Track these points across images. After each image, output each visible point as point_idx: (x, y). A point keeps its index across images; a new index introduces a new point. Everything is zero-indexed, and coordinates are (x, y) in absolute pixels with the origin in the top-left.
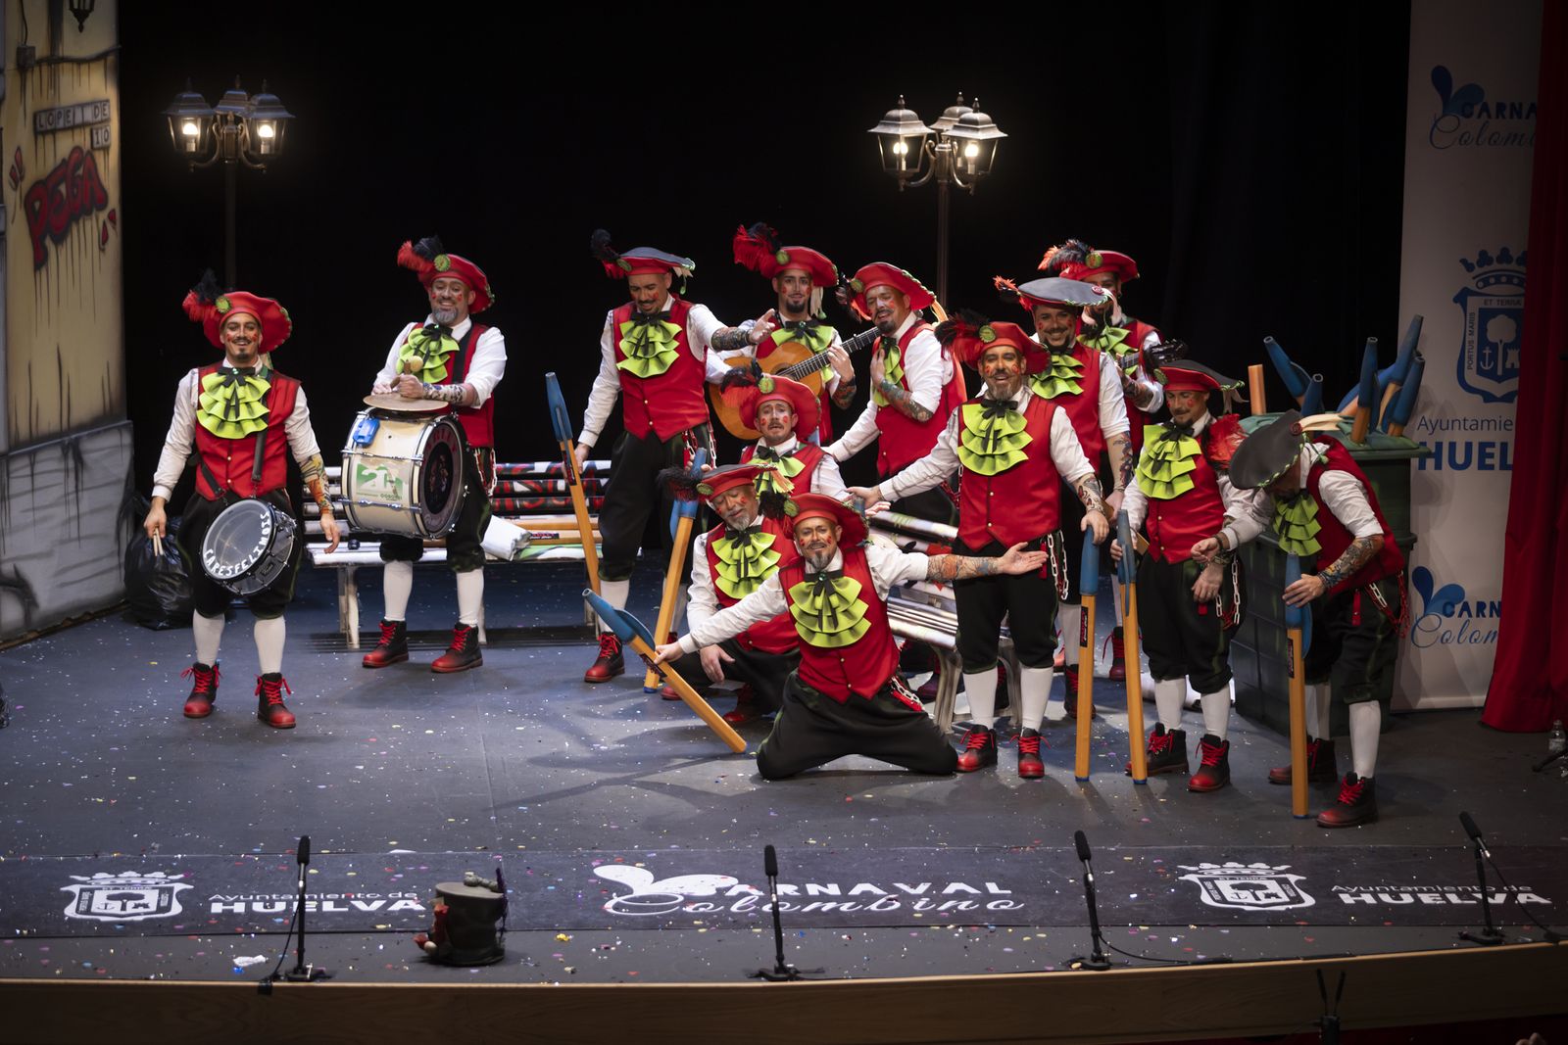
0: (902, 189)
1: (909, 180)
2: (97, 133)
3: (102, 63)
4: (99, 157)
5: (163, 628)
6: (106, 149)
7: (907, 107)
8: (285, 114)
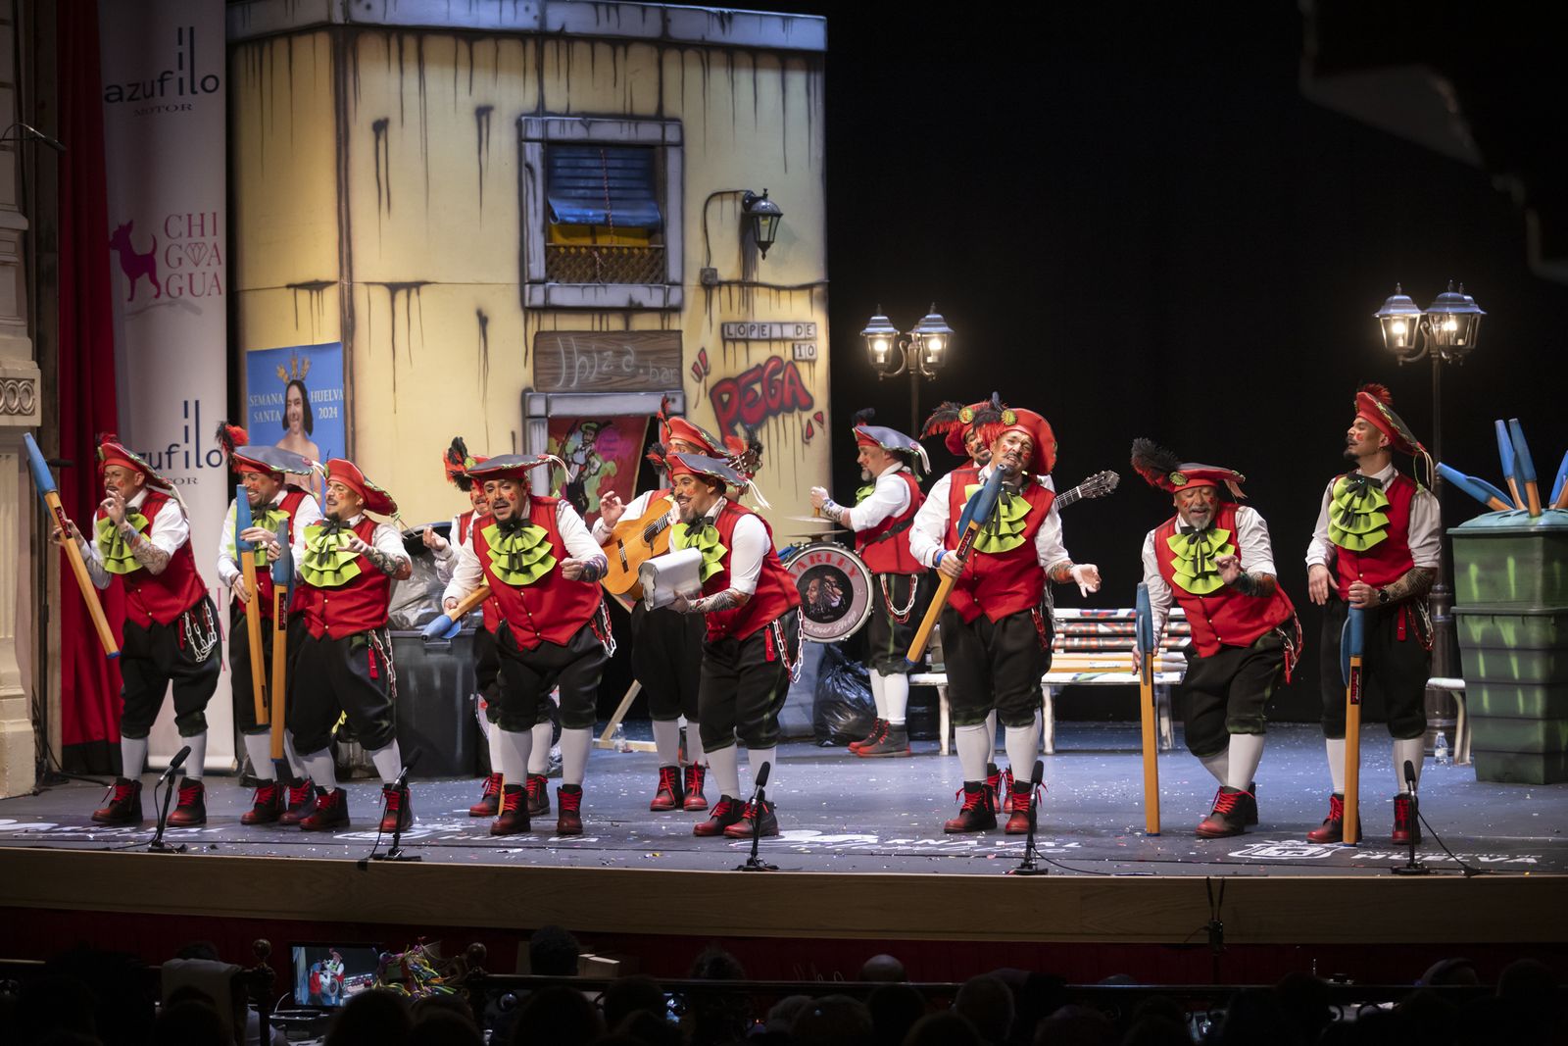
0: (1401, 364)
1: (1407, 356)
2: (800, 348)
3: (807, 292)
4: (803, 369)
5: (828, 746)
6: (812, 362)
7: (1403, 293)
8: (946, 329)
